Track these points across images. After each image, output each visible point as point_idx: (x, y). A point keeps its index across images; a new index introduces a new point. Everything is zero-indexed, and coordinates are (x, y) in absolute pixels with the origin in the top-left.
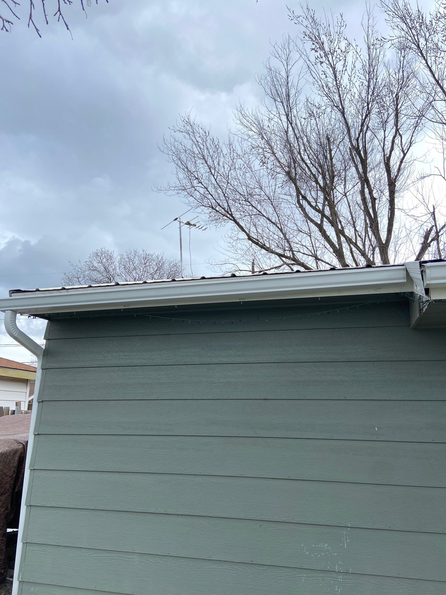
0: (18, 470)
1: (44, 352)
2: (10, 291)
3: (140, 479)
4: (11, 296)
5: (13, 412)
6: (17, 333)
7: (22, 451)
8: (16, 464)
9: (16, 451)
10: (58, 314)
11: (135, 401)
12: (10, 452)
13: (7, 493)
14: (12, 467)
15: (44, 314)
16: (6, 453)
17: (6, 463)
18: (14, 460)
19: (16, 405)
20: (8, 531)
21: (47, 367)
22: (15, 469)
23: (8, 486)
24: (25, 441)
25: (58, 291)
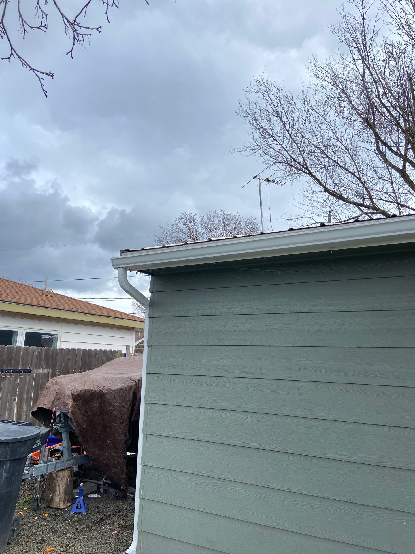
0: (132, 403)
1: (150, 303)
2: (121, 251)
3: (239, 417)
4: (121, 255)
5: (125, 355)
6: (128, 287)
7: (136, 387)
8: (131, 398)
9: (131, 387)
10: (160, 269)
11: (229, 347)
12: (126, 388)
13: (125, 422)
14: (128, 400)
15: (149, 270)
16: (123, 389)
17: (123, 397)
18: (130, 395)
19: (127, 349)
20: (127, 454)
21: (153, 316)
22: (131, 403)
23: (125, 417)
24: (137, 379)
25: (160, 249)
